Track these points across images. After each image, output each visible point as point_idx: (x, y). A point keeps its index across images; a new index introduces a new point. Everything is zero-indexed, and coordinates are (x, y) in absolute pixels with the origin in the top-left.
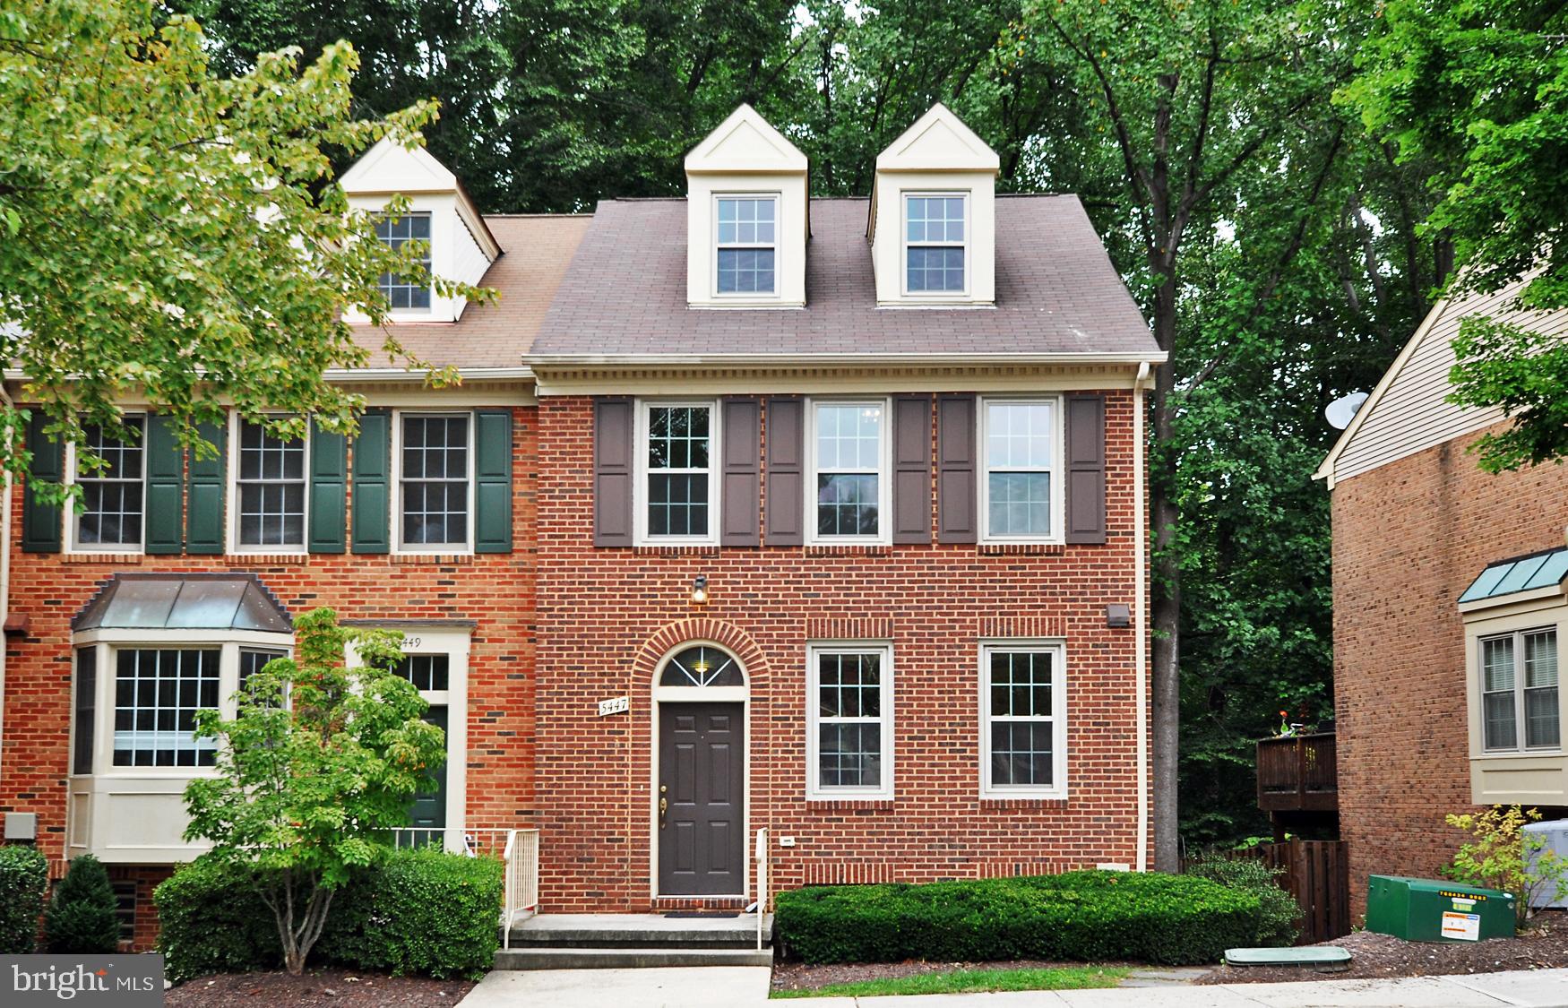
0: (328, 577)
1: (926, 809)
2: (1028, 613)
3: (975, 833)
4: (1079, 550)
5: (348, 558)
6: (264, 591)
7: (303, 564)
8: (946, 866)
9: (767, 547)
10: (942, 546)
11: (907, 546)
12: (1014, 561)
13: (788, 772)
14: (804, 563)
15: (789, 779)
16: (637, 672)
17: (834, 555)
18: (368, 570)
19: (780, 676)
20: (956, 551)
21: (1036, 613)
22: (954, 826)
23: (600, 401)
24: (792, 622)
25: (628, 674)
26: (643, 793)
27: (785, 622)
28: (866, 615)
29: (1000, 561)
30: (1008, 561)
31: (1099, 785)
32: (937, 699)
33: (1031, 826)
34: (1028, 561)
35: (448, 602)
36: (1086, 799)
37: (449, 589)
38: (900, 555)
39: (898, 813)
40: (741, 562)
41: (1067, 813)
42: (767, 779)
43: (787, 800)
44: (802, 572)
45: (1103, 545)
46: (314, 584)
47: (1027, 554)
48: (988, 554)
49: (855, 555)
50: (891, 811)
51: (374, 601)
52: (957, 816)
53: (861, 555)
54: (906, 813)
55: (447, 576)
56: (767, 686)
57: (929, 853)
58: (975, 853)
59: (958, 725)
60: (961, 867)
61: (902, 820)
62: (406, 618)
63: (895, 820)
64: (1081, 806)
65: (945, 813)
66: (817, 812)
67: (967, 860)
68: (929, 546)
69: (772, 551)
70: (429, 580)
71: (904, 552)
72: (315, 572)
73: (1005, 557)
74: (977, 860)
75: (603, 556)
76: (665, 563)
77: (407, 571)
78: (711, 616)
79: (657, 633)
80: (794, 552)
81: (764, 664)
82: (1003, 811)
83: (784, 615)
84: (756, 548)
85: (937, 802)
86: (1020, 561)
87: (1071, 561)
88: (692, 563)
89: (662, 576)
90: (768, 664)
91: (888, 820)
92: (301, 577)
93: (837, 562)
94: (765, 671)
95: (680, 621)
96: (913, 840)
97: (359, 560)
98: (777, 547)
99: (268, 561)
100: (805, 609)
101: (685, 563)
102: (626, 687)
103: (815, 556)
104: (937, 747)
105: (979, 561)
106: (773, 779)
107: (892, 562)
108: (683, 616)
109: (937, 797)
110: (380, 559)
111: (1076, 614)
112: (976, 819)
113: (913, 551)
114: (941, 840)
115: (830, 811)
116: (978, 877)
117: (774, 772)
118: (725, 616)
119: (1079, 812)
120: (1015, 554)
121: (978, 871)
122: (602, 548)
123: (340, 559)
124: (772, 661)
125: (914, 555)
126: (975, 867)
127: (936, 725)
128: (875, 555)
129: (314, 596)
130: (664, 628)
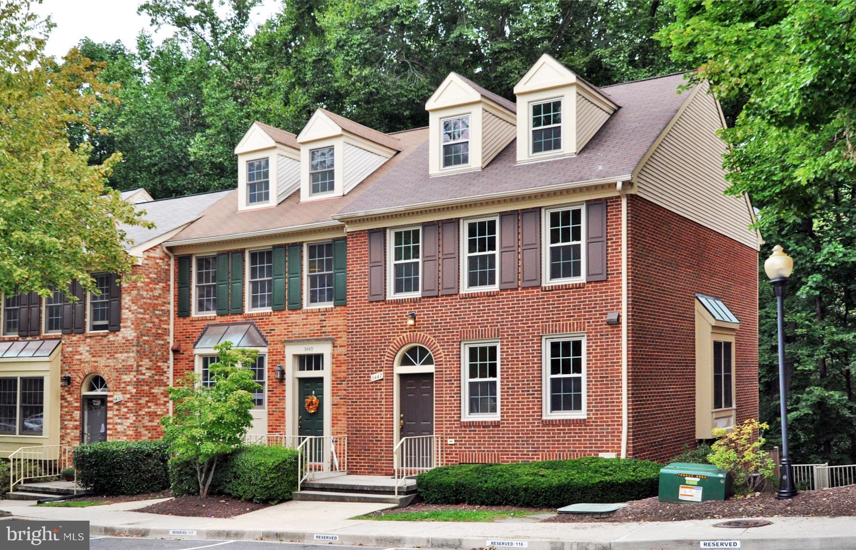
0: (279, 321)
1: (515, 425)
2: (566, 320)
3: (539, 437)
4: (593, 284)
5: (287, 312)
6: (256, 328)
7: (270, 315)
8: (525, 455)
9: (442, 296)
10: (524, 288)
11: (506, 290)
12: (559, 293)
13: (451, 407)
14: (459, 302)
15: (452, 410)
16: (387, 360)
17: (472, 297)
18: (294, 317)
19: (448, 359)
20: (530, 290)
21: (570, 320)
22: (529, 434)
23: (371, 232)
24: (453, 332)
25: (383, 361)
26: (389, 418)
27: (450, 332)
28: (487, 326)
29: (552, 294)
30: (556, 294)
31: (603, 410)
32: (521, 368)
33: (567, 433)
34: (566, 293)
35: (324, 330)
36: (596, 418)
37: (324, 324)
38: (503, 295)
39: (503, 427)
40: (431, 304)
41: (586, 426)
42: (442, 411)
43: (451, 421)
44: (458, 307)
45: (606, 281)
46: (274, 324)
47: (566, 289)
48: (546, 291)
49: (481, 296)
50: (498, 426)
51: (296, 331)
52: (530, 428)
53: (484, 296)
54: (506, 427)
55: (323, 318)
56: (442, 365)
57: (517, 448)
58: (539, 448)
59: (531, 381)
60: (532, 455)
61: (504, 430)
62: (308, 338)
63: (501, 430)
64: (593, 422)
65: (524, 427)
66: (465, 427)
67: (535, 451)
68: (517, 289)
69: (444, 298)
70: (316, 320)
71: (505, 293)
72: (275, 319)
73: (554, 292)
74: (540, 451)
75: (373, 306)
76: (398, 307)
77: (308, 316)
78: (418, 331)
79: (395, 341)
80: (454, 297)
81: (440, 353)
82: (553, 425)
83: (449, 329)
84: (437, 297)
85: (520, 421)
86: (563, 293)
87: (588, 291)
88: (410, 306)
89: (397, 313)
90: (443, 354)
91: (498, 431)
92: (269, 321)
93: (474, 301)
94: (441, 357)
95: (405, 335)
96: (509, 441)
97: (291, 312)
98: (447, 295)
99: (258, 315)
100: (459, 325)
101: (407, 306)
102: (383, 367)
103: (463, 298)
104: (520, 393)
105: (542, 295)
106: (446, 411)
107: (499, 298)
108: (406, 332)
109: (520, 418)
110: (298, 312)
111: (591, 319)
112: (540, 430)
113: (509, 292)
114: (522, 441)
115: (470, 426)
116: (540, 460)
117: (446, 407)
118: (424, 331)
119: (592, 425)
120: (559, 290)
121: (540, 457)
122: (373, 302)
123: (284, 312)
124: (444, 352)
125: (510, 294)
126: (539, 455)
127: (520, 381)
128: (491, 296)
129: (274, 330)
130: (398, 338)
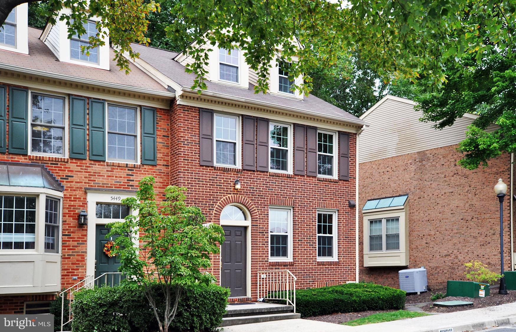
0: (79, 169)
1: (303, 264)
2: (330, 201)
3: (316, 272)
4: (342, 182)
5: (88, 161)
6: (49, 172)
7: (67, 162)
8: (308, 284)
9: (257, 171)
10: (308, 176)
11: (298, 175)
12: (326, 184)
13: (263, 251)
14: (268, 178)
15: (264, 254)
16: (215, 214)
17: (278, 176)
18: (96, 167)
19: (261, 217)
20: (311, 178)
22: (310, 270)
24: (265, 198)
25: (212, 214)
26: (217, 259)
27: (263, 198)
28: (286, 198)
29: (323, 183)
30: (325, 183)
31: (346, 257)
32: (306, 228)
33: (330, 270)
34: (330, 184)
35: (131, 183)
36: (343, 261)
37: (132, 178)
38: (296, 178)
39: (295, 266)
40: (249, 176)
41: (339, 265)
42: (257, 254)
43: (263, 261)
44: (268, 181)
45: (348, 181)
46: (72, 171)
47: (330, 182)
48: (320, 181)
49: (284, 177)
50: (293, 265)
51: (100, 180)
52: (311, 267)
54: (297, 266)
55: (130, 172)
56: (257, 221)
57: (304, 279)
58: (315, 279)
59: (311, 236)
60: (312, 284)
61: (296, 268)
62: (114, 188)
63: (294, 268)
64: (342, 263)
65: (308, 266)
66: (272, 266)
67: (314, 281)
68: (304, 176)
69: (259, 173)
70: (123, 173)
72: (73, 166)
73: (324, 182)
74: (316, 281)
75: (203, 169)
76: (224, 174)
77: (113, 169)
78: (240, 194)
79: (222, 199)
80: (266, 174)
81: (256, 213)
82: (323, 265)
83: (262, 196)
84: (254, 171)
85: (306, 262)
86: (328, 184)
87: (340, 185)
88: (234, 174)
89: (223, 178)
90: (258, 213)
91: (292, 268)
92: (66, 168)
93: (278, 179)
94: (257, 215)
95: (230, 196)
96: (299, 275)
97: (93, 162)
98: (260, 171)
99: (50, 159)
100: (269, 194)
101: (231, 174)
102: (211, 219)
103: (272, 176)
104: (306, 244)
105: (317, 183)
106: (259, 254)
107: (293, 180)
108: (231, 194)
109: (306, 260)
110: (102, 163)
111: (341, 202)
112: (316, 268)
113: (299, 177)
114: (307, 275)
115: (276, 265)
116: (316, 287)
117: (260, 252)
118: (244, 195)
119: (342, 265)
120: (326, 181)
121: (316, 285)
122: (203, 166)
123: (84, 162)
124: (259, 212)
125: (300, 179)
126: (315, 284)
127: (305, 236)
128: (289, 177)
129: (73, 177)
130: (224, 198)
